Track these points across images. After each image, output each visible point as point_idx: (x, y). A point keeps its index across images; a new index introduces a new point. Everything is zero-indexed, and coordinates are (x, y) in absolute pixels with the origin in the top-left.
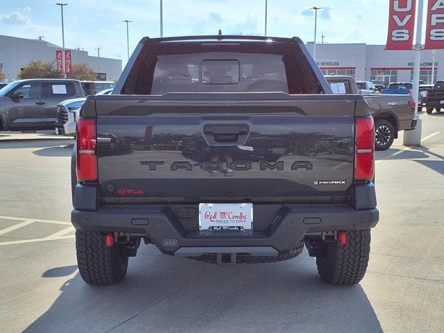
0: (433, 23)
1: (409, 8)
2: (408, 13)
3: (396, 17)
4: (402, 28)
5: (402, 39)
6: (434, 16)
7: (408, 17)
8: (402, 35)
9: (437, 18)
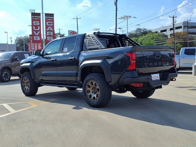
0: (48, 35)
1: (39, 29)
2: (39, 31)
3: (34, 32)
4: (37, 36)
5: (37, 40)
6: (48, 32)
7: (39, 32)
8: (37, 38)
9: (49, 33)
